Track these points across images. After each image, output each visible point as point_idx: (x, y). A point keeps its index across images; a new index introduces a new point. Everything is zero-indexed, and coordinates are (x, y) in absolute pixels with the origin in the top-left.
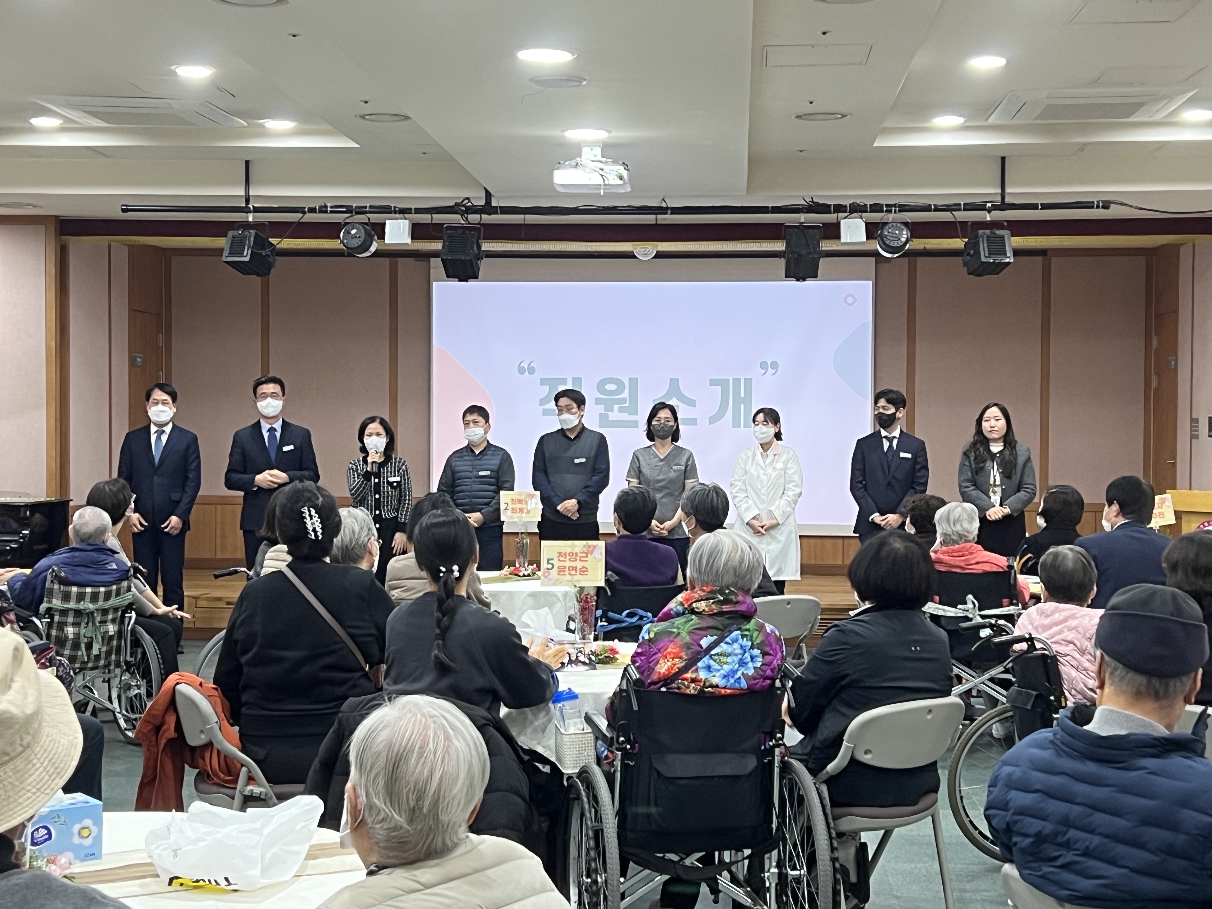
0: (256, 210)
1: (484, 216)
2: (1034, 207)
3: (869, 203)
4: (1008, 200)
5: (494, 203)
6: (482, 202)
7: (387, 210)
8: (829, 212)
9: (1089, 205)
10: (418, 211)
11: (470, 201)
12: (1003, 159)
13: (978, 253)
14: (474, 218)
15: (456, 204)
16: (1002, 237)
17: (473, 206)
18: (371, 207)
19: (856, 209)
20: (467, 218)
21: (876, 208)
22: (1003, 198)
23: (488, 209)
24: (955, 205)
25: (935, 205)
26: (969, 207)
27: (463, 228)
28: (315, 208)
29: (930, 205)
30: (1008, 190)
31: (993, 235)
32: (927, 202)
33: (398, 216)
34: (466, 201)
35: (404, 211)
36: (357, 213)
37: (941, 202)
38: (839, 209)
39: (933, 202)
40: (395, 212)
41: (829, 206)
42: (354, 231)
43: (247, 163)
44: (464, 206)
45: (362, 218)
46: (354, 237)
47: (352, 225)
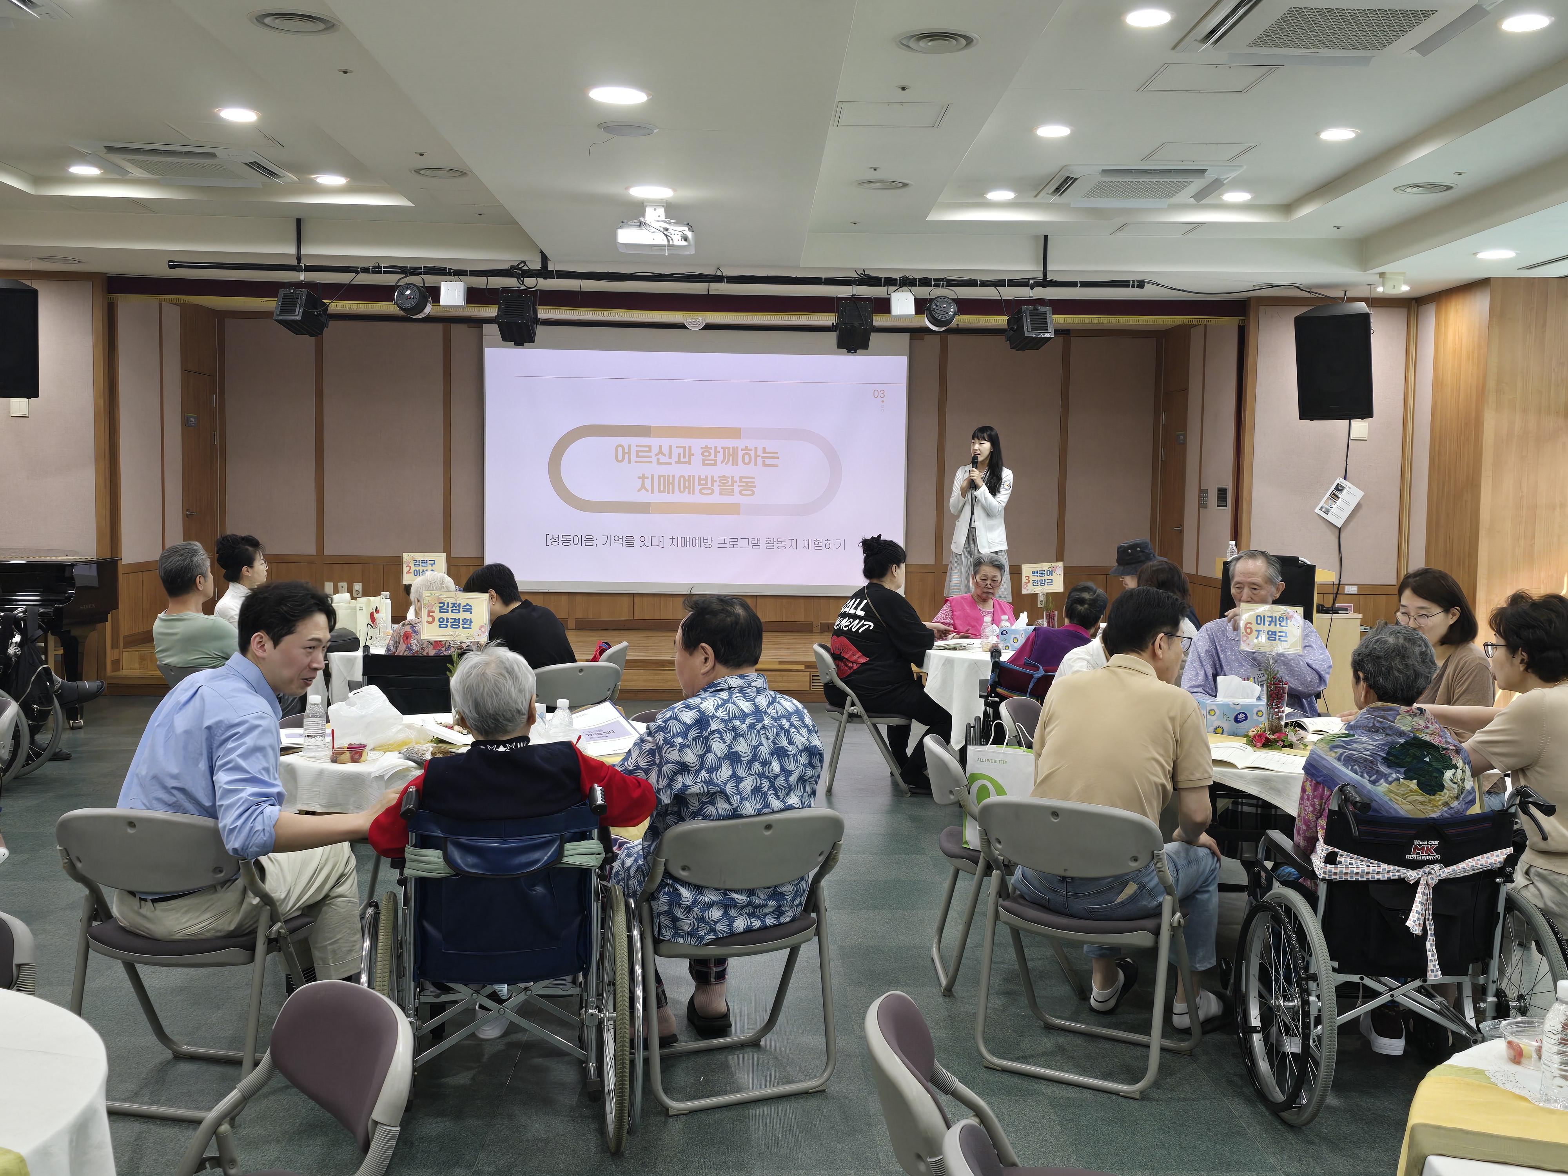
0: (309, 269)
1: (541, 280)
2: (1073, 284)
3: (918, 276)
4: (1050, 277)
5: (550, 267)
6: (539, 266)
7: (442, 272)
8: (880, 285)
9: (1125, 284)
10: (475, 273)
11: (526, 264)
12: (1046, 237)
13: (1021, 328)
14: (530, 282)
15: (512, 267)
16: (1044, 314)
17: (529, 269)
18: (425, 268)
19: (906, 282)
20: (523, 281)
21: (925, 282)
22: (1045, 274)
23: (544, 273)
24: (1000, 281)
25: (980, 281)
26: (1013, 283)
27: (519, 292)
28: (368, 269)
29: (976, 281)
30: (1050, 268)
31: (1035, 311)
32: (974, 277)
33: (452, 277)
34: (522, 265)
35: (459, 274)
36: (412, 274)
37: (986, 278)
38: (890, 282)
39: (979, 277)
40: (450, 275)
41: (880, 279)
42: (408, 292)
43: (301, 221)
44: (520, 269)
45: (416, 280)
46: (408, 298)
47: (408, 286)
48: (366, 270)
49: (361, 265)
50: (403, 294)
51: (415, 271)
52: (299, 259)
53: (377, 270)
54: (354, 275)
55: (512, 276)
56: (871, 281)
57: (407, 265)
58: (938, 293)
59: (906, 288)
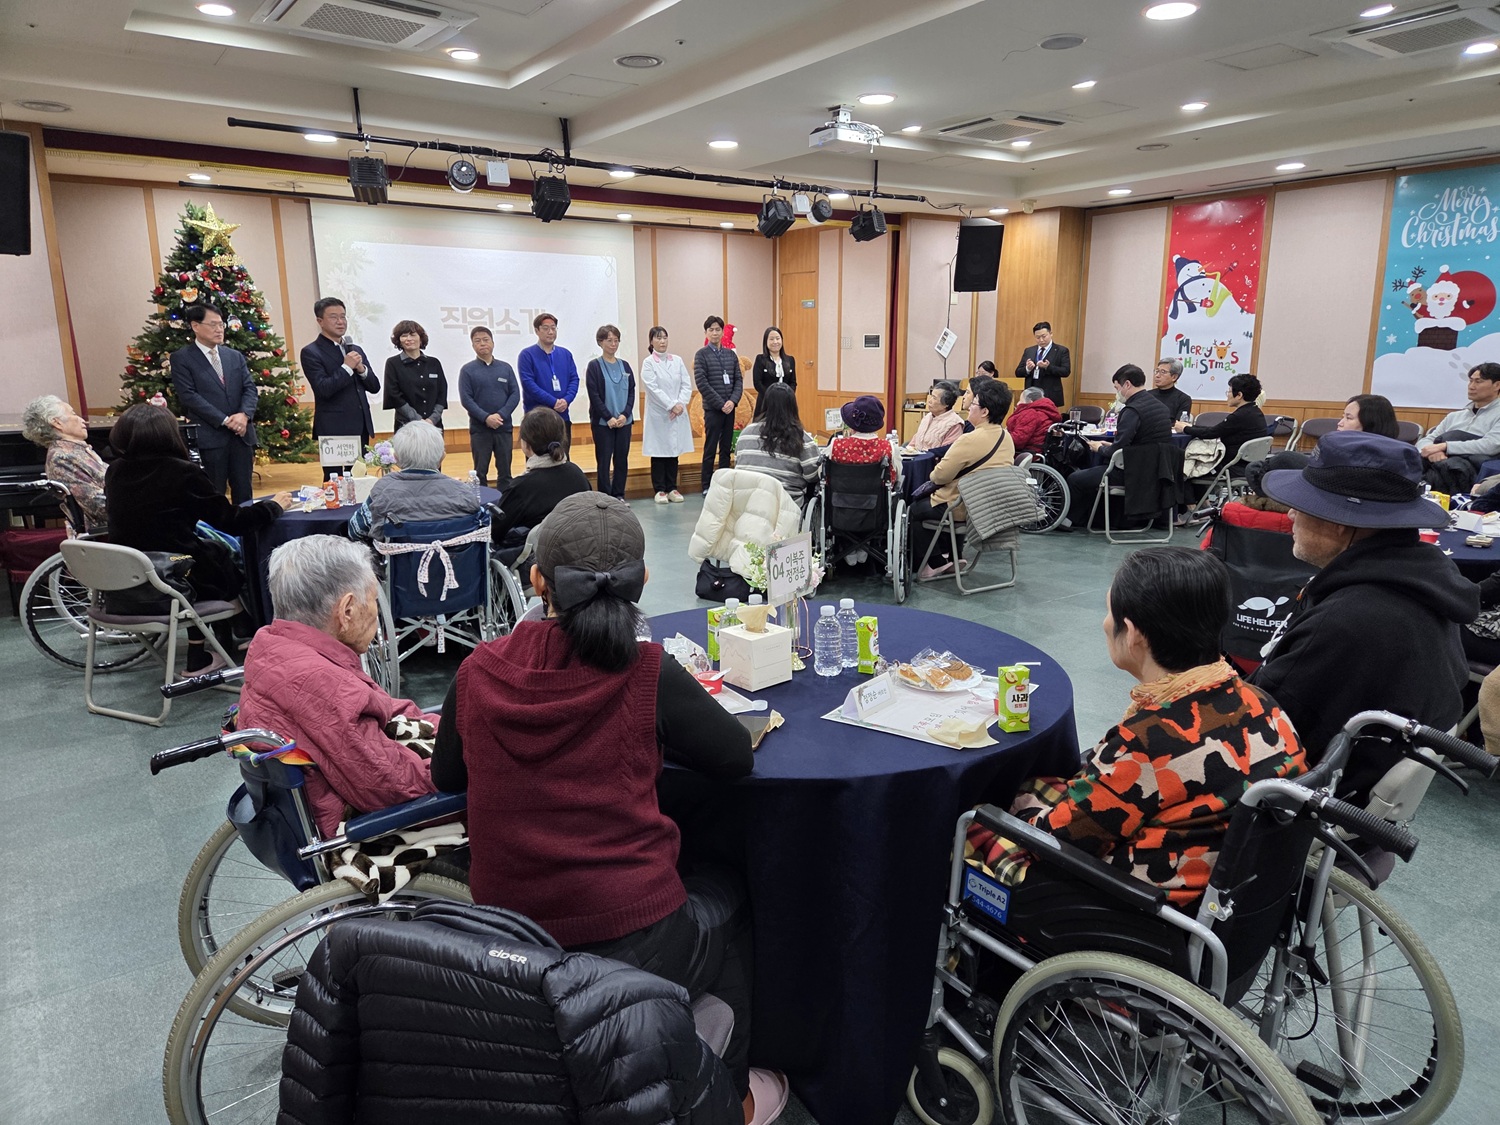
0: (372, 139)
1: (563, 168)
2: (892, 196)
3: (810, 184)
5: (572, 155)
6: (562, 153)
7: (487, 152)
8: (788, 189)
9: (914, 198)
10: (514, 156)
11: (550, 149)
12: (876, 162)
13: (872, 225)
14: (558, 170)
15: (541, 153)
17: (559, 156)
18: (473, 148)
19: (805, 188)
21: (814, 189)
22: (876, 189)
23: (568, 161)
24: (854, 191)
25: (843, 190)
26: (861, 194)
28: (426, 143)
29: (840, 189)
30: (878, 184)
33: (497, 159)
34: (548, 152)
35: (503, 155)
36: (462, 152)
38: (795, 187)
40: (495, 156)
41: (789, 184)
42: (464, 169)
43: (355, 90)
44: (550, 155)
45: (466, 157)
46: (464, 174)
47: (463, 163)
48: (424, 145)
49: (419, 140)
50: (459, 170)
51: (465, 150)
52: (360, 129)
53: (433, 146)
54: (413, 148)
55: (547, 161)
56: (784, 185)
57: (459, 143)
58: (820, 197)
59: (803, 192)
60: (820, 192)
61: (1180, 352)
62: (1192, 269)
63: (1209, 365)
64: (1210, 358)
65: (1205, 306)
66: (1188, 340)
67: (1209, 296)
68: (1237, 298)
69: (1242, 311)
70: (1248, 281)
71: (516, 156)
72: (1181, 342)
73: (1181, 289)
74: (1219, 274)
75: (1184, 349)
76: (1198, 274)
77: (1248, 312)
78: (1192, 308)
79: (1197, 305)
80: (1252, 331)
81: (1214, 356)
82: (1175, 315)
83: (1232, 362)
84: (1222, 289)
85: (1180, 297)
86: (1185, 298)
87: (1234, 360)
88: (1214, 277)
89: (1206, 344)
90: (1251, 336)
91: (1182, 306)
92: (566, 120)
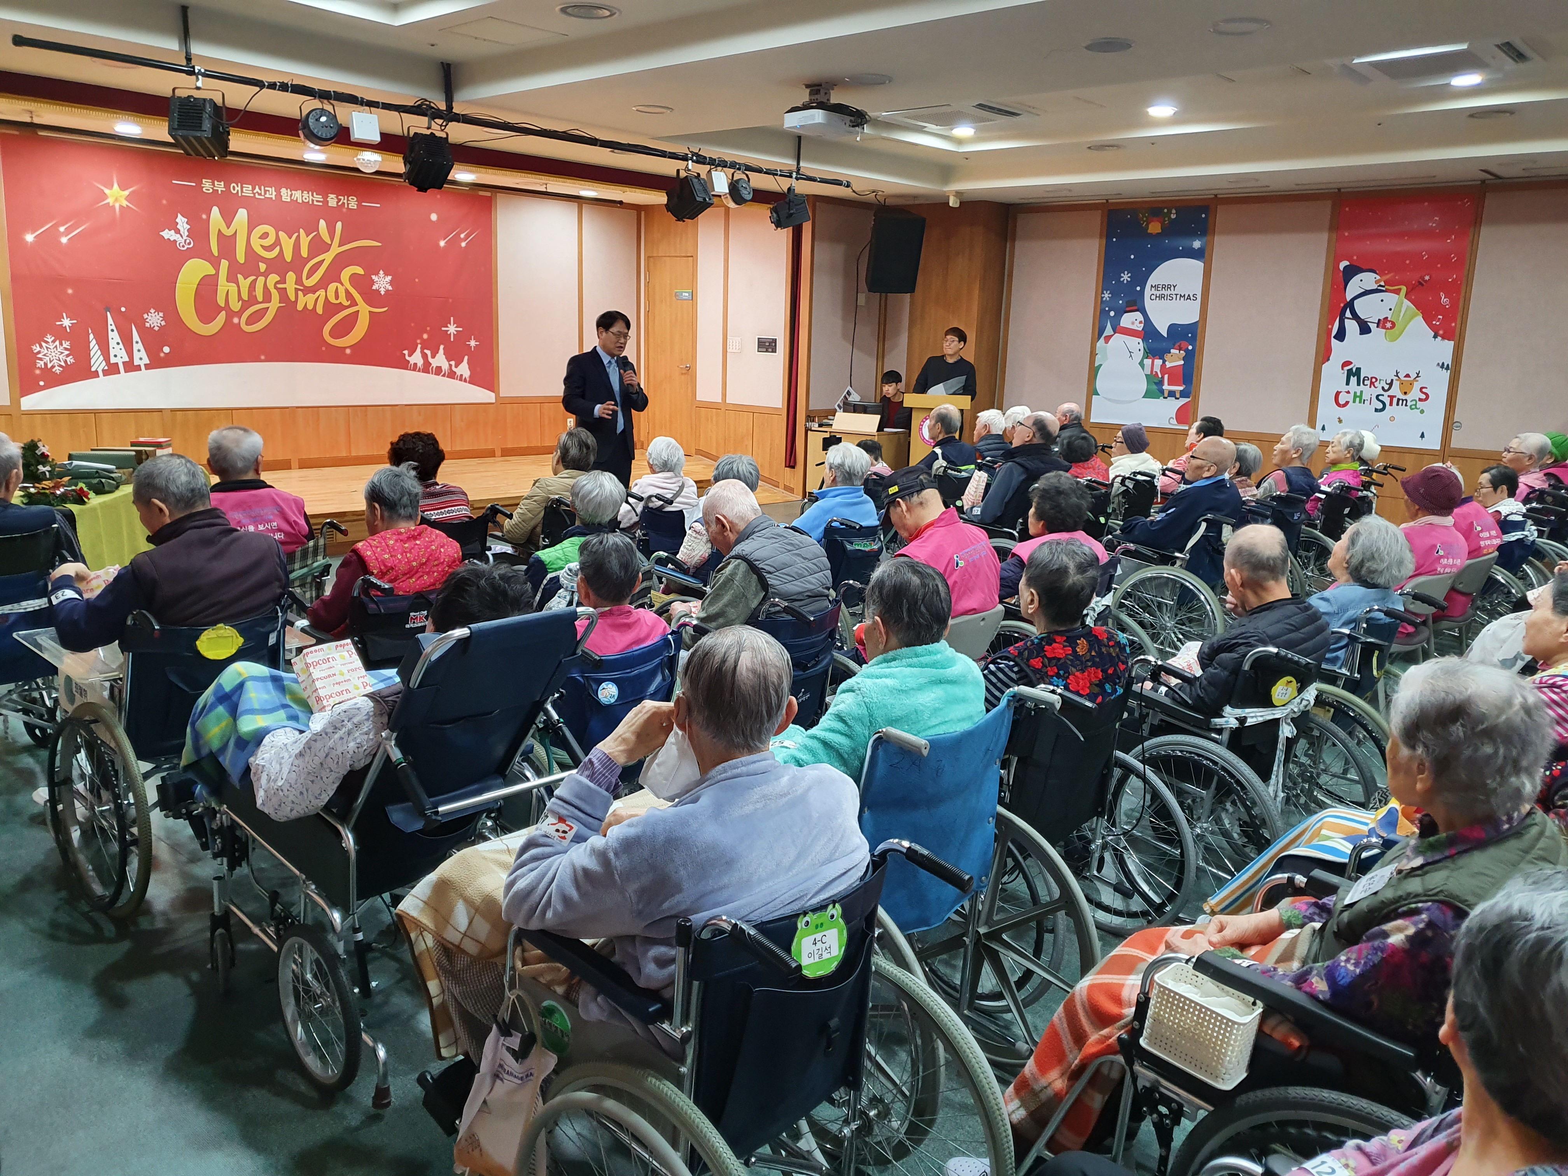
2: (816, 179)
3: (728, 160)
5: (456, 109)
6: (442, 106)
7: (352, 99)
8: (704, 163)
9: (837, 183)
10: (385, 106)
11: (429, 101)
14: (438, 126)
15: (419, 104)
17: (440, 109)
18: (334, 92)
19: (722, 164)
21: (733, 165)
22: (798, 169)
23: (450, 116)
25: (764, 168)
26: (783, 174)
28: (275, 84)
29: (761, 168)
33: (363, 108)
34: (426, 100)
35: (371, 104)
36: (322, 98)
38: (711, 162)
40: (362, 105)
41: (705, 158)
43: (185, 9)
44: (429, 107)
45: (325, 104)
47: (323, 112)
48: (272, 86)
49: (266, 79)
50: (318, 120)
51: (324, 95)
52: (189, 59)
53: (284, 87)
54: (258, 89)
55: (425, 115)
56: (701, 160)
57: (316, 86)
58: (739, 175)
59: (719, 168)
60: (739, 169)
61: (1348, 383)
62: (1366, 280)
63: (1387, 401)
64: (1390, 393)
65: (1384, 327)
66: (1359, 370)
67: (1389, 315)
68: (1428, 319)
69: (1435, 337)
70: (1444, 300)
71: (387, 107)
72: (1350, 371)
73: (1350, 305)
74: (1404, 289)
75: (1353, 380)
76: (1375, 287)
77: (1443, 338)
78: (1365, 329)
79: (1373, 326)
80: (1448, 361)
81: (1396, 391)
82: (1341, 335)
83: (1420, 400)
84: (1408, 307)
85: (1348, 314)
86: (1355, 316)
87: (1424, 397)
88: (1397, 292)
89: (1385, 374)
90: (1447, 368)
91: (1351, 326)
92: (449, 65)
